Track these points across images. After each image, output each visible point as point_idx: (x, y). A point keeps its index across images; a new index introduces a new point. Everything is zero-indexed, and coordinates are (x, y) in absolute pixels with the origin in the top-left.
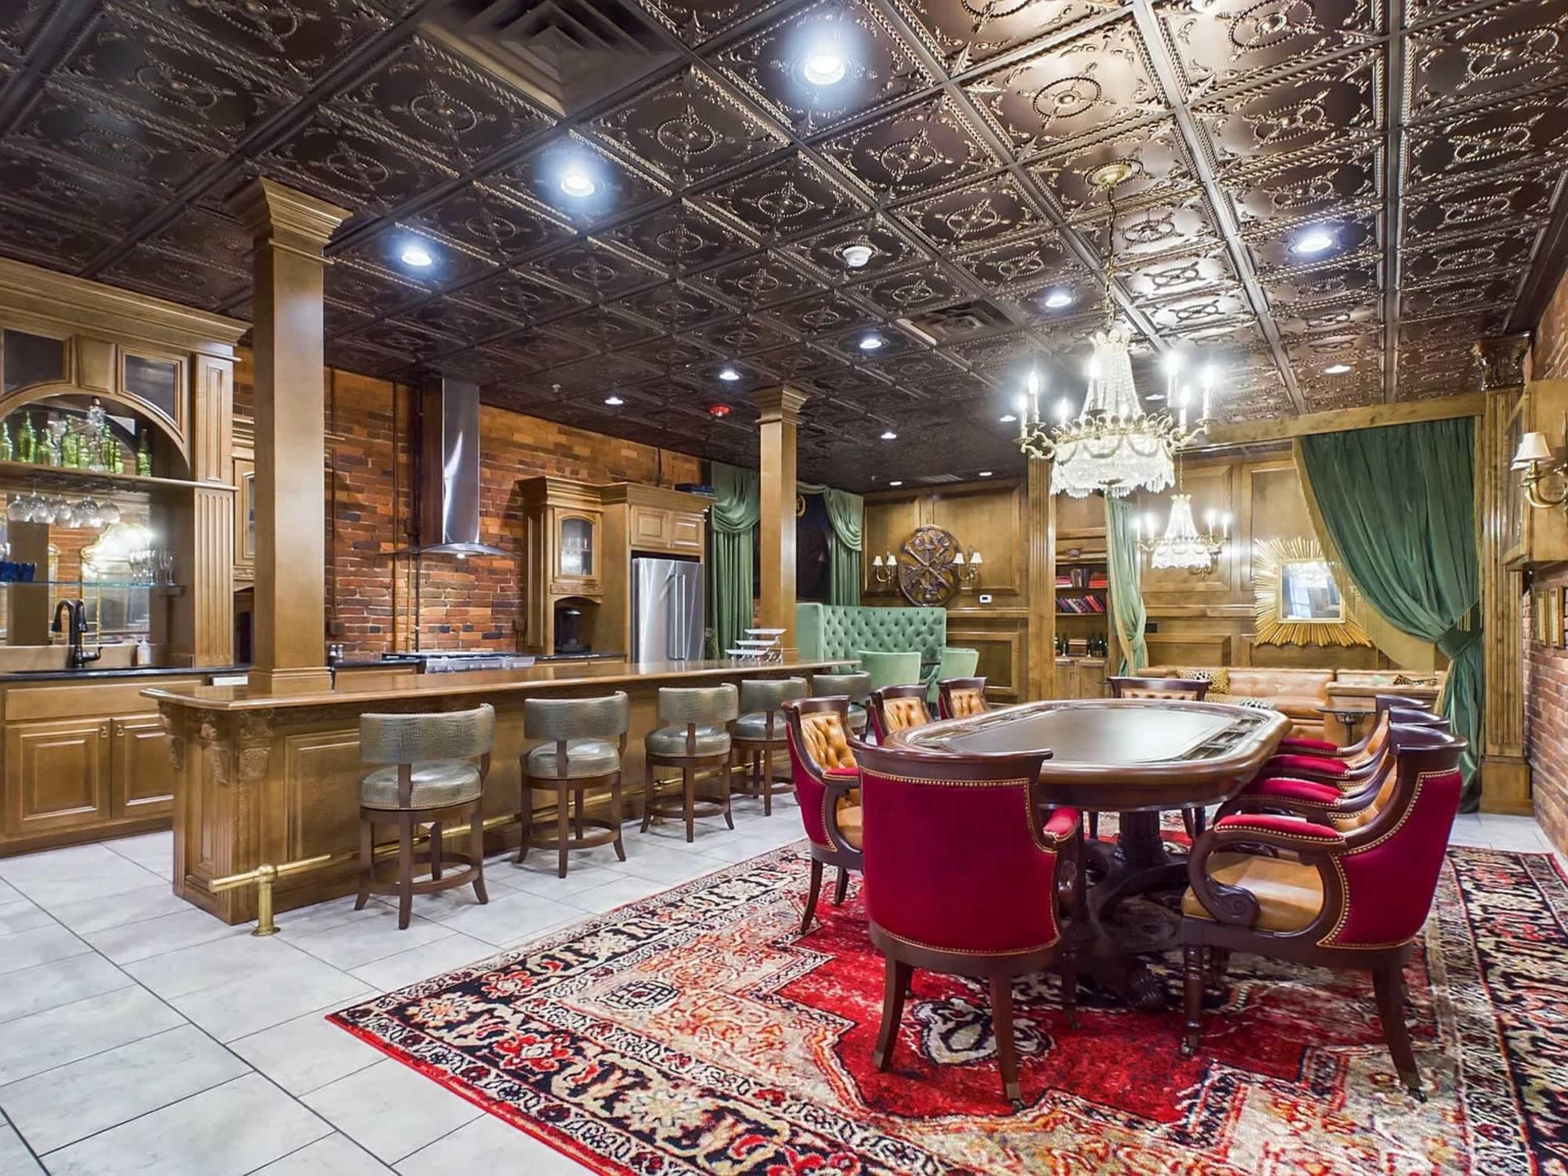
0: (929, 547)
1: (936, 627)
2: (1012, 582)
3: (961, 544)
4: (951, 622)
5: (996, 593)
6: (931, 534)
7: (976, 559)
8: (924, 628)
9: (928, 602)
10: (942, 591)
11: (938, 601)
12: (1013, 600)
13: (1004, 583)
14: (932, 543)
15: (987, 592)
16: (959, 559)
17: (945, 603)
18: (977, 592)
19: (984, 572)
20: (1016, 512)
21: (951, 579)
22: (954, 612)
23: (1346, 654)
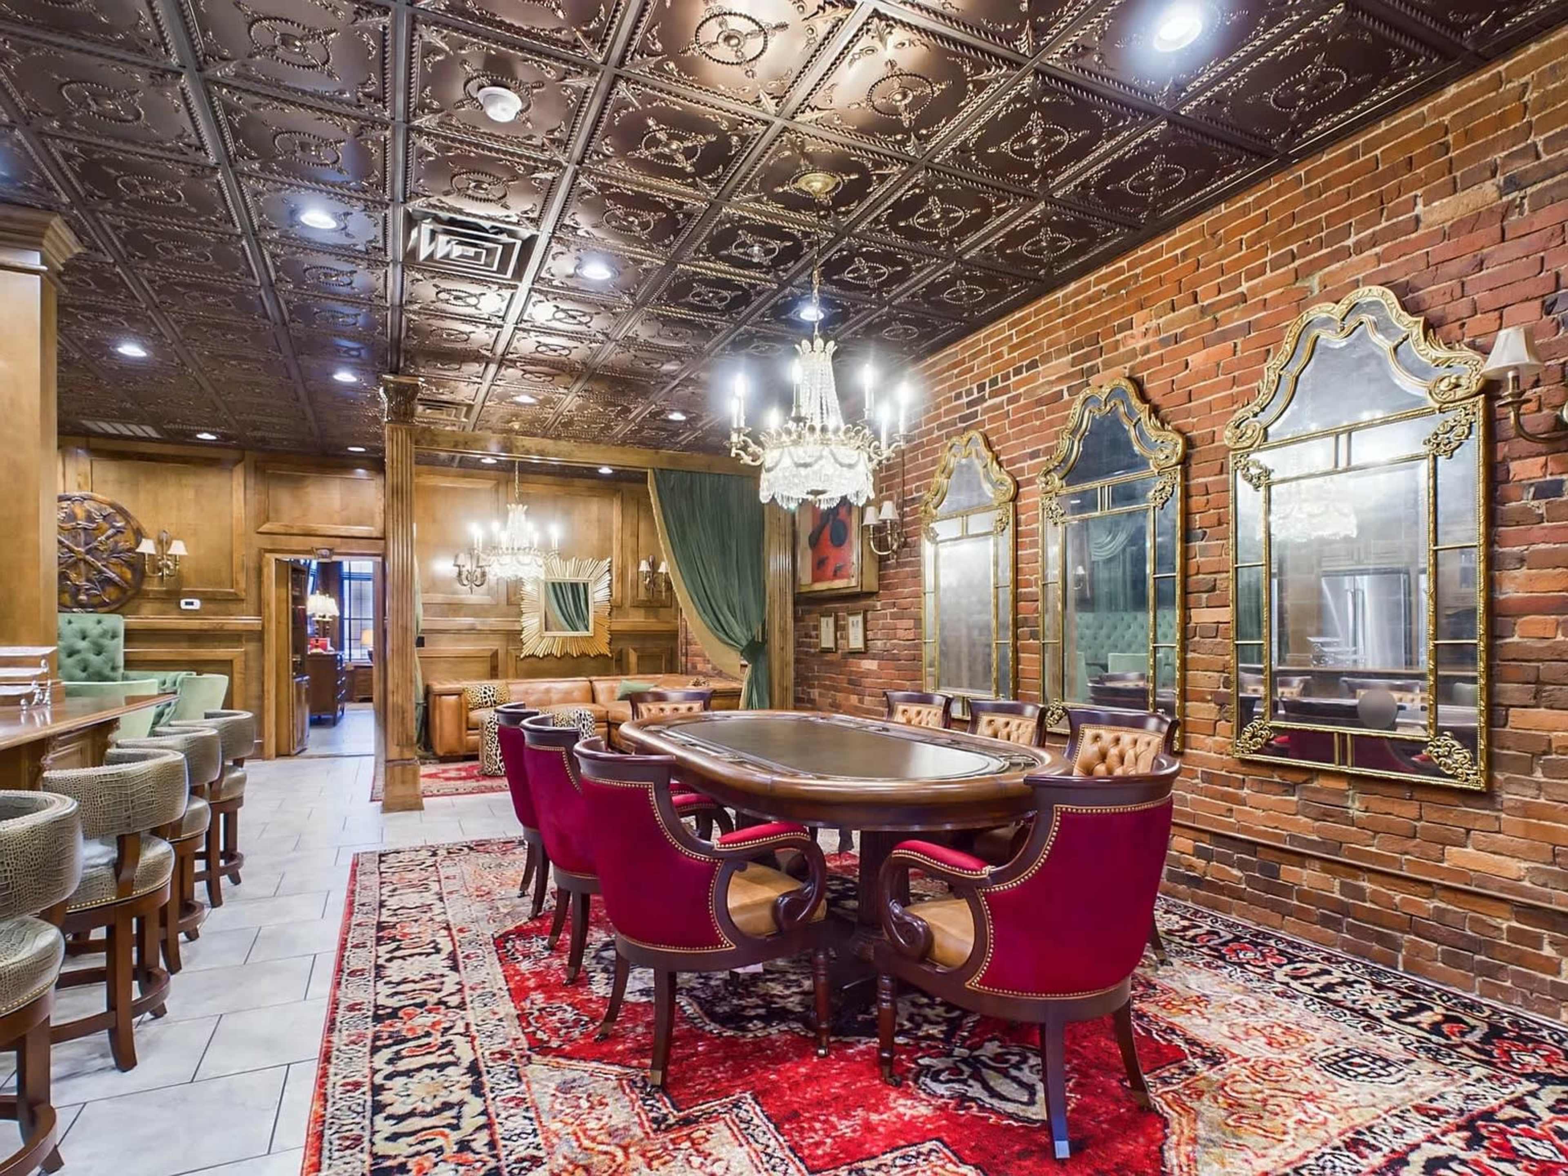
0: (83, 523)
1: (106, 642)
2: (233, 583)
3: (146, 526)
4: (131, 636)
5: (206, 598)
6: (88, 505)
7: (178, 548)
8: (82, 645)
9: (82, 605)
10: (110, 589)
11: (104, 604)
12: (232, 607)
13: (220, 584)
14: (90, 518)
15: (193, 594)
16: (147, 547)
17: (117, 607)
18: (172, 596)
19: (185, 568)
20: (239, 494)
21: (129, 575)
22: (134, 621)
23: (592, 663)
